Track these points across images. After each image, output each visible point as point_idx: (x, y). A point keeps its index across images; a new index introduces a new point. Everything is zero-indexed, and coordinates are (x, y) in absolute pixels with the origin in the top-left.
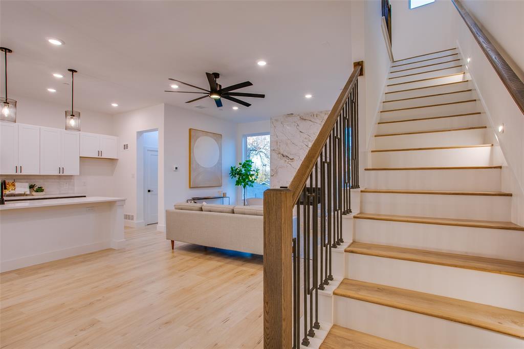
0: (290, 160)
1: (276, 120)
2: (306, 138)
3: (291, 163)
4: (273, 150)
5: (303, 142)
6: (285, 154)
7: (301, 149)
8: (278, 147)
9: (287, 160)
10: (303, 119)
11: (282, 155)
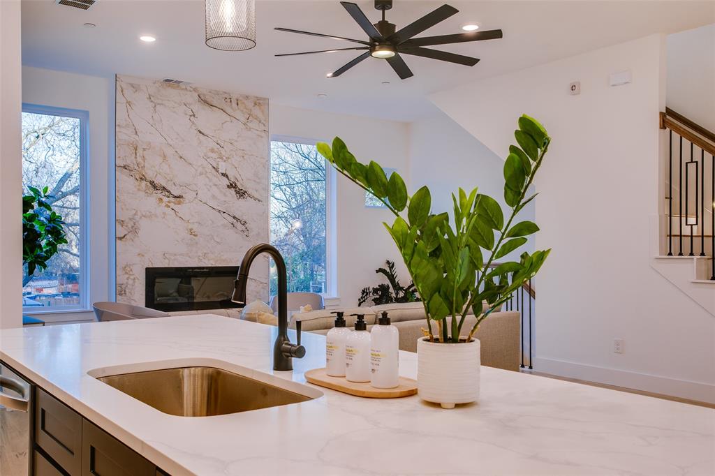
0: (172, 199)
1: (132, 86)
2: (212, 151)
3: (175, 207)
4: (125, 167)
5: (206, 158)
6: (160, 181)
7: (201, 174)
8: (139, 159)
9: (165, 199)
10: (206, 102)
11: (152, 183)
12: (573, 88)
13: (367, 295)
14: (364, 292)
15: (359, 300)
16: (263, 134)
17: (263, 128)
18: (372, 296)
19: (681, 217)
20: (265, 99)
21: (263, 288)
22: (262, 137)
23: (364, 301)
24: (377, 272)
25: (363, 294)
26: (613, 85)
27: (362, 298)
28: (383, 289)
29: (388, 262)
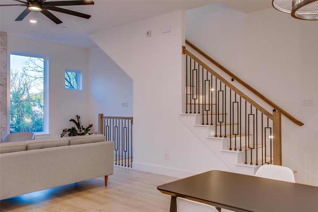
12: (148, 33)
13: (65, 132)
14: (64, 131)
15: (61, 135)
16: (4, 51)
17: (4, 48)
18: (68, 133)
19: (197, 95)
20: (4, 33)
21: (3, 130)
22: (3, 52)
23: (64, 135)
24: (70, 121)
25: (63, 132)
26: (164, 33)
27: (63, 134)
28: (73, 129)
29: (77, 116)
